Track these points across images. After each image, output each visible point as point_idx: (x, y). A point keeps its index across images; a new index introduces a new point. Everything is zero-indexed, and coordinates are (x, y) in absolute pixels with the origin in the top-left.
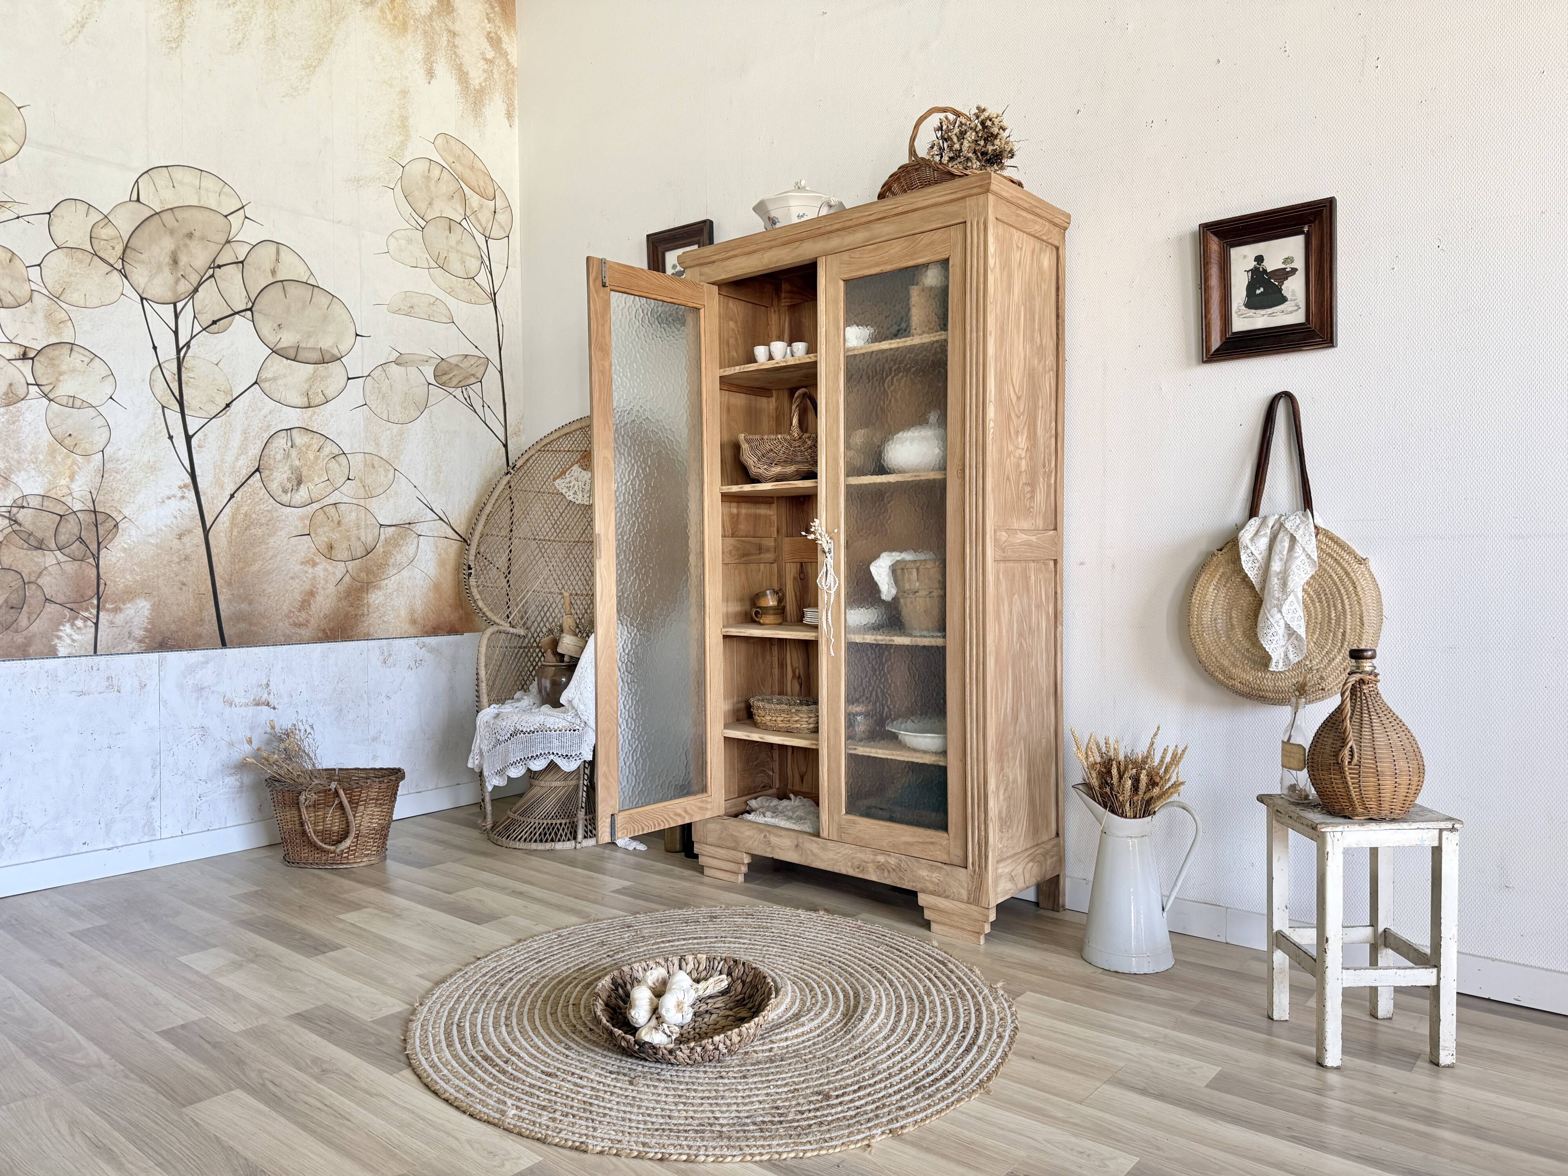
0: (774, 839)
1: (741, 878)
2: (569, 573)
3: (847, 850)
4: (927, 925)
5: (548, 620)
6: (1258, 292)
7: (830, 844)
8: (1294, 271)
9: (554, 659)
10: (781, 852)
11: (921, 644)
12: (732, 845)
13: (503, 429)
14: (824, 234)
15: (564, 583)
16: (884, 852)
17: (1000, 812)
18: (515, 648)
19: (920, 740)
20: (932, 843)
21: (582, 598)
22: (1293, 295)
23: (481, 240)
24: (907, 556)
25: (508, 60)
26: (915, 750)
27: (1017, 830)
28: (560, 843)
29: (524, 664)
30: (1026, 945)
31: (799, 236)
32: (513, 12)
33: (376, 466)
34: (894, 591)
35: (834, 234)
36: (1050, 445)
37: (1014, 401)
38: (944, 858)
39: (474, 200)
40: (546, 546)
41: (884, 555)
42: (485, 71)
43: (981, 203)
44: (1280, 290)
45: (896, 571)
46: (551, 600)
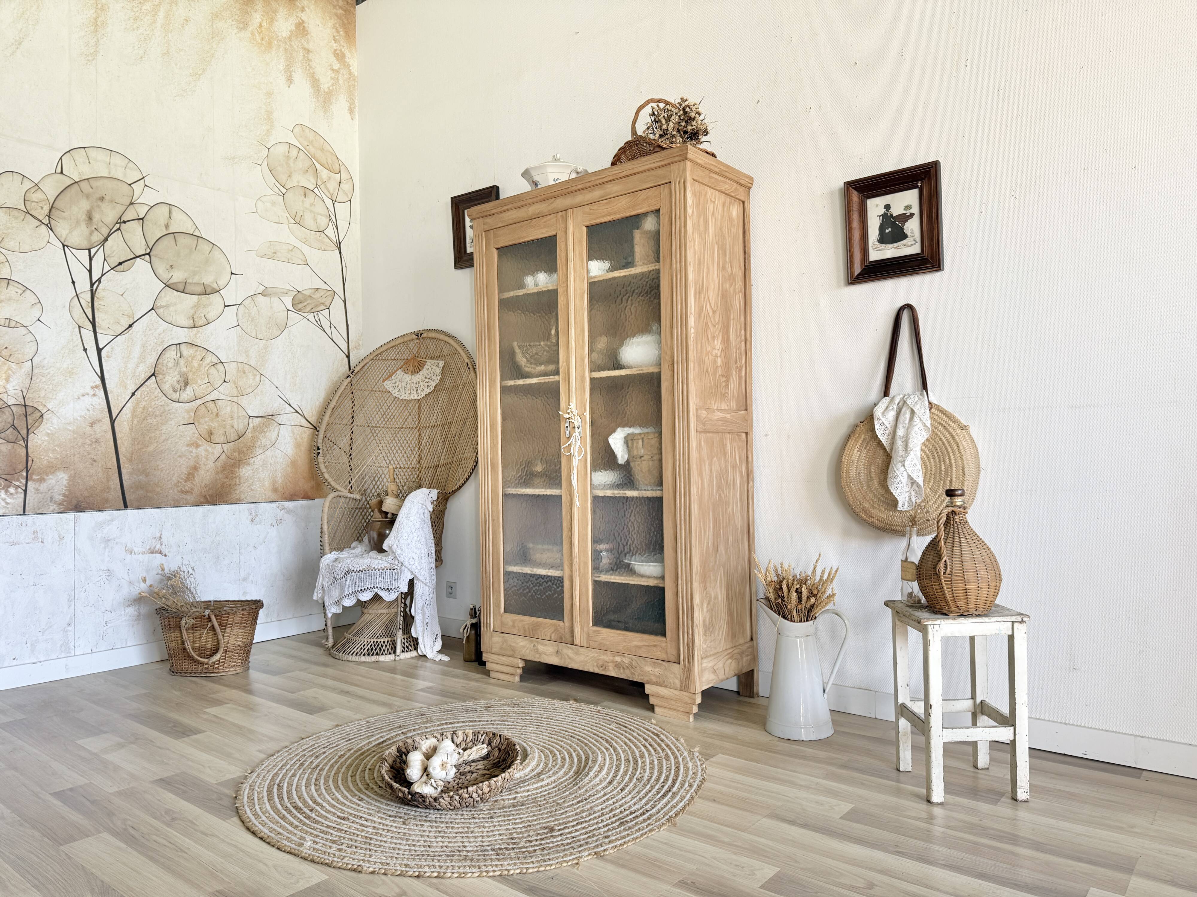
0: (541, 648)
1: (517, 679)
2: (395, 451)
3: (593, 654)
4: (652, 708)
5: (378, 487)
6: (887, 231)
7: (581, 649)
8: (912, 215)
9: (380, 516)
10: (546, 657)
11: (645, 496)
12: (511, 653)
13: (346, 344)
14: (571, 192)
15: (390, 459)
16: (620, 654)
17: (704, 621)
18: (352, 508)
19: (646, 568)
20: (655, 646)
21: (404, 470)
22: (912, 233)
23: (329, 203)
24: (637, 430)
25: (350, 70)
26: (642, 576)
27: (719, 634)
28: (383, 656)
29: (359, 521)
30: (725, 722)
31: (553, 194)
32: (354, 35)
33: (246, 372)
34: (626, 457)
35: (578, 193)
36: (740, 348)
37: (711, 315)
38: (663, 656)
39: (324, 173)
40: (377, 432)
41: (619, 430)
42: (332, 78)
43: (681, 168)
44: (903, 229)
45: (628, 441)
46: (381, 472)
